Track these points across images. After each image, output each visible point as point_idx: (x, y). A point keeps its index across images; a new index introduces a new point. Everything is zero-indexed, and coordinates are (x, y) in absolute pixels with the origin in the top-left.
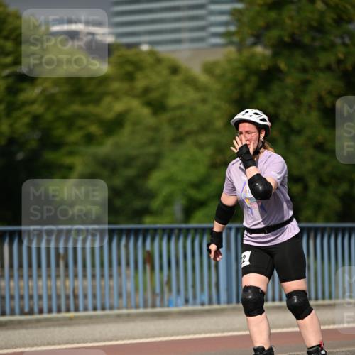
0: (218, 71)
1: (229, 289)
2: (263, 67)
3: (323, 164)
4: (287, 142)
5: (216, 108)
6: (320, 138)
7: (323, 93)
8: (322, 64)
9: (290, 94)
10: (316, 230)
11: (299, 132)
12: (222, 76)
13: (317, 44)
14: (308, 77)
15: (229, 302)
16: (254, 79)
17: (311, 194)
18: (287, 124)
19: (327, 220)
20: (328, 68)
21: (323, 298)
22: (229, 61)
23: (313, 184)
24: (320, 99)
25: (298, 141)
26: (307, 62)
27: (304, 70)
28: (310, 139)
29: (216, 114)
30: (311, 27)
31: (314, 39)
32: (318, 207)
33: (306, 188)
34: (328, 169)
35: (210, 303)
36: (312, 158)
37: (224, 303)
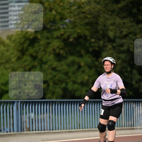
0: (13, 39)
1: (17, 126)
2: (31, 37)
3: (55, 76)
4: (41, 67)
5: (13, 53)
6: (54, 66)
7: (55, 47)
8: (55, 36)
9: (42, 48)
10: (53, 102)
11: (46, 63)
12: (15, 40)
13: (53, 28)
14: (49, 41)
15: (18, 131)
16: (27, 42)
17: (50, 88)
18: (41, 60)
19: (57, 98)
20: (57, 37)
21: (56, 130)
22: (18, 35)
23: (51, 84)
24: (54, 50)
25: (45, 67)
26: (49, 35)
27: (48, 38)
28: (50, 66)
29: (13, 56)
30: (50, 21)
31: (51, 26)
32: (53, 93)
33: (48, 85)
34: (57, 78)
35: (10, 132)
36: (51, 73)
37: (16, 132)
